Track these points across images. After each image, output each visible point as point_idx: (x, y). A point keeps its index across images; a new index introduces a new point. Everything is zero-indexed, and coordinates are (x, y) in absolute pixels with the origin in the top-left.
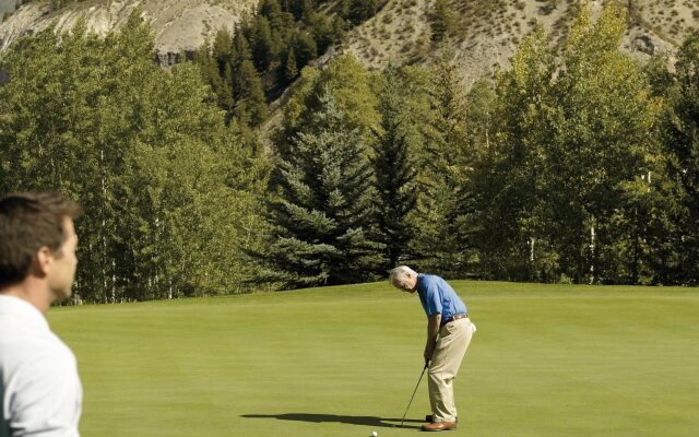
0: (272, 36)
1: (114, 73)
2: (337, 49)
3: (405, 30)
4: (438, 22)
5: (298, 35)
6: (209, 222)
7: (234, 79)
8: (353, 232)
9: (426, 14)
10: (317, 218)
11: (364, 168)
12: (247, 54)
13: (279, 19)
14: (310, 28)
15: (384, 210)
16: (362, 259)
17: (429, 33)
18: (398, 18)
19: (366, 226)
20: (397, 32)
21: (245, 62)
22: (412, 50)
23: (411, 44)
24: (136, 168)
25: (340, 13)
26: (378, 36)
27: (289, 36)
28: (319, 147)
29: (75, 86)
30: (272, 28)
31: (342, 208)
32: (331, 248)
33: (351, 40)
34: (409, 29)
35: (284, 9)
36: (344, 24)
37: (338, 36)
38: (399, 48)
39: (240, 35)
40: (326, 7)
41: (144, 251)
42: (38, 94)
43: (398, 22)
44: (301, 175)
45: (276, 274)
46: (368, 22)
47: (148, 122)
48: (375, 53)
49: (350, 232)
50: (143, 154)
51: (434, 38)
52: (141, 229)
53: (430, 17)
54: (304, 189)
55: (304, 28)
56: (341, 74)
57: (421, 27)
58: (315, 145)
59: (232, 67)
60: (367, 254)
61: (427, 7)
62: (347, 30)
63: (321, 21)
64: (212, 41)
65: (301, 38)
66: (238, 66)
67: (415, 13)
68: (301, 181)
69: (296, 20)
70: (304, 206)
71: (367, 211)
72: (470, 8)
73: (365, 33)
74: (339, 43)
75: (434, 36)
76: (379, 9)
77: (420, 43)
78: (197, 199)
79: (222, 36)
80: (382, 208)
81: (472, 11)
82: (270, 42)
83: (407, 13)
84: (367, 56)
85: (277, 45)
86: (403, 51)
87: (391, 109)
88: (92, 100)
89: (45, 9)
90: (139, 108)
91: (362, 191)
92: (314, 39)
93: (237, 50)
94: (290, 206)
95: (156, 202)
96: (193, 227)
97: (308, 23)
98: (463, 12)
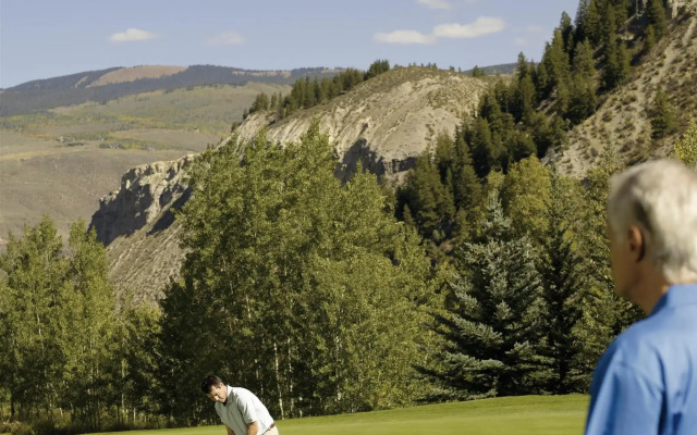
0: (492, 138)
1: (295, 184)
2: (556, 151)
3: (625, 128)
4: (658, 118)
5: (518, 137)
6: (384, 337)
7: (455, 187)
8: (520, 346)
9: (645, 110)
10: (484, 332)
11: (532, 279)
12: (467, 158)
13: (500, 121)
14: (530, 129)
15: (551, 322)
16: (532, 375)
17: (649, 130)
18: (619, 116)
19: (534, 340)
20: (618, 130)
21: (466, 167)
22: (633, 149)
23: (631, 143)
24: (314, 283)
25: (559, 111)
26: (598, 135)
27: (509, 138)
28: (487, 258)
29: (256, 201)
30: (492, 130)
31: (510, 321)
32: (498, 363)
33: (571, 140)
34: (629, 127)
35: (503, 110)
36: (563, 123)
37: (558, 137)
38: (619, 148)
39: (462, 139)
40: (545, 106)
41: (321, 371)
42: (221, 209)
43: (617, 120)
44: (469, 287)
45: (446, 392)
46: (588, 121)
47: (326, 235)
48: (595, 154)
49: (518, 346)
50: (321, 269)
51: (654, 136)
52: (319, 347)
53: (649, 113)
54: (472, 302)
55: (524, 130)
56: (525, 179)
57: (641, 124)
58: (482, 256)
59: (453, 173)
60: (537, 369)
61: (647, 103)
62: (566, 130)
63: (539, 122)
64: (434, 146)
65: (521, 140)
66: (460, 171)
67: (634, 109)
68: (468, 294)
69: (516, 121)
70: (472, 320)
71: (533, 324)
72: (691, 102)
73: (585, 133)
74: (559, 144)
75: (654, 133)
76: (599, 107)
77: (640, 141)
78: (374, 314)
79: (444, 141)
80: (549, 319)
81: (693, 105)
82: (490, 145)
83: (627, 109)
84: (587, 157)
85: (497, 149)
86: (623, 150)
87: (556, 215)
88: (273, 214)
89: (272, 118)
90: (316, 221)
91: (530, 302)
92: (534, 140)
93: (458, 155)
94: (458, 320)
95: (333, 318)
96: (369, 344)
97: (527, 123)
98: (683, 107)
